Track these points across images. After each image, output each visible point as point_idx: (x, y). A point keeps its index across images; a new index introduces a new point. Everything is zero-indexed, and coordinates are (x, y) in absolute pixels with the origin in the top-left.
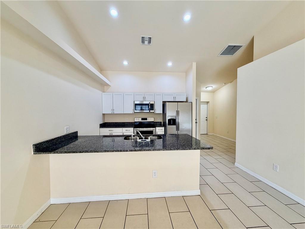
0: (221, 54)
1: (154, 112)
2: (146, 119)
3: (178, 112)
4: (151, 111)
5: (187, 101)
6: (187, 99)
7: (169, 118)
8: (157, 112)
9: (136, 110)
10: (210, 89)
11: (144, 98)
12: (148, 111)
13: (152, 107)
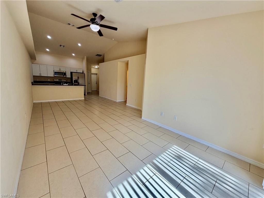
0: (96, 56)
1: (66, 77)
2: (61, 80)
3: (78, 77)
4: (64, 76)
5: (83, 73)
6: (83, 72)
7: (74, 80)
8: (68, 77)
9: (55, 75)
10: (96, 67)
11: (60, 69)
12: (63, 76)
13: (65, 74)
